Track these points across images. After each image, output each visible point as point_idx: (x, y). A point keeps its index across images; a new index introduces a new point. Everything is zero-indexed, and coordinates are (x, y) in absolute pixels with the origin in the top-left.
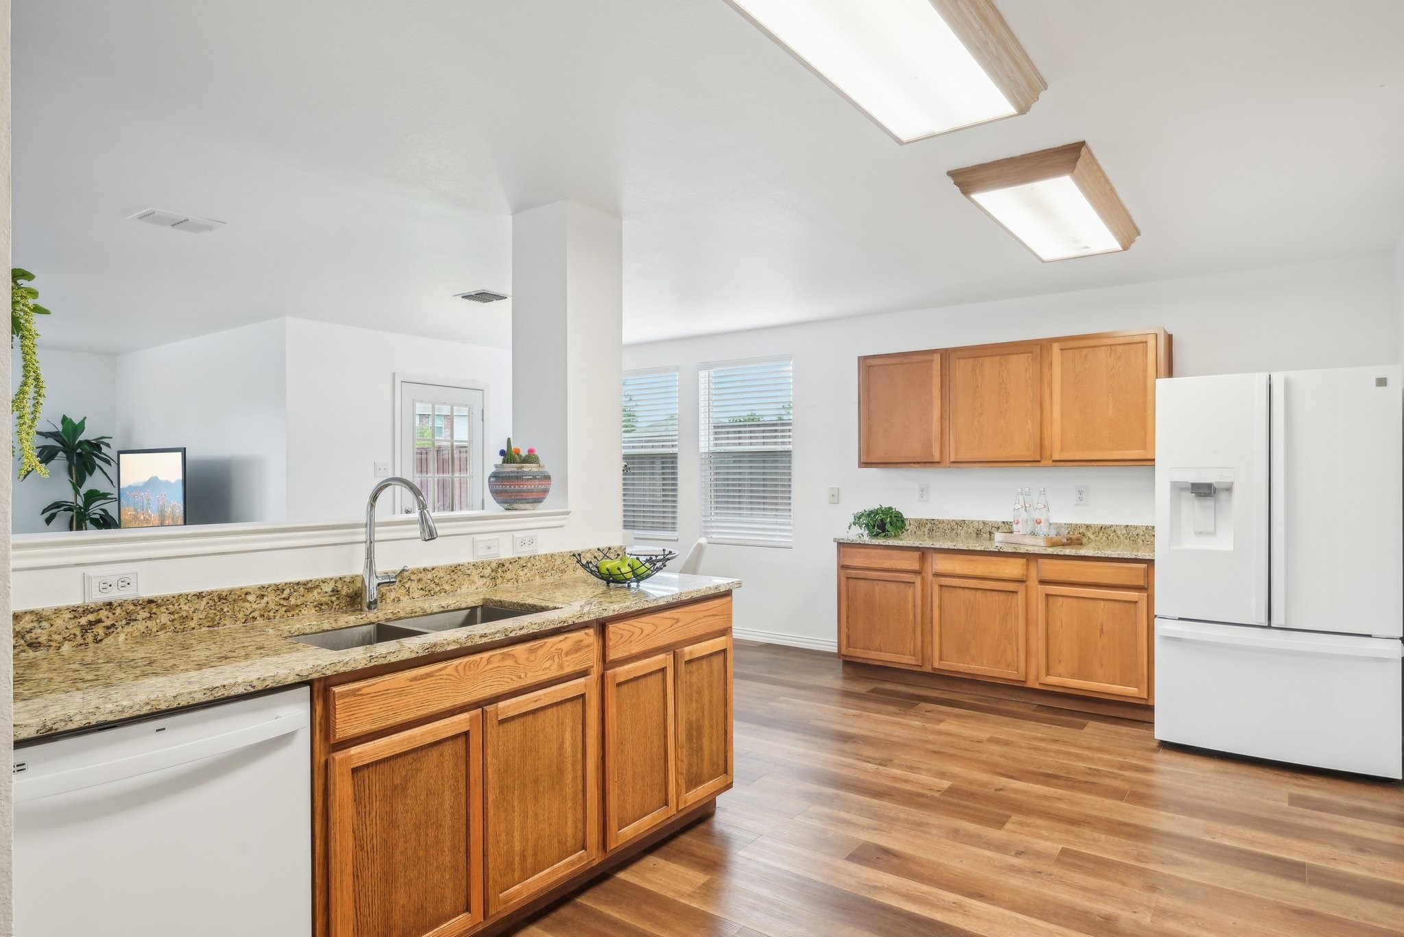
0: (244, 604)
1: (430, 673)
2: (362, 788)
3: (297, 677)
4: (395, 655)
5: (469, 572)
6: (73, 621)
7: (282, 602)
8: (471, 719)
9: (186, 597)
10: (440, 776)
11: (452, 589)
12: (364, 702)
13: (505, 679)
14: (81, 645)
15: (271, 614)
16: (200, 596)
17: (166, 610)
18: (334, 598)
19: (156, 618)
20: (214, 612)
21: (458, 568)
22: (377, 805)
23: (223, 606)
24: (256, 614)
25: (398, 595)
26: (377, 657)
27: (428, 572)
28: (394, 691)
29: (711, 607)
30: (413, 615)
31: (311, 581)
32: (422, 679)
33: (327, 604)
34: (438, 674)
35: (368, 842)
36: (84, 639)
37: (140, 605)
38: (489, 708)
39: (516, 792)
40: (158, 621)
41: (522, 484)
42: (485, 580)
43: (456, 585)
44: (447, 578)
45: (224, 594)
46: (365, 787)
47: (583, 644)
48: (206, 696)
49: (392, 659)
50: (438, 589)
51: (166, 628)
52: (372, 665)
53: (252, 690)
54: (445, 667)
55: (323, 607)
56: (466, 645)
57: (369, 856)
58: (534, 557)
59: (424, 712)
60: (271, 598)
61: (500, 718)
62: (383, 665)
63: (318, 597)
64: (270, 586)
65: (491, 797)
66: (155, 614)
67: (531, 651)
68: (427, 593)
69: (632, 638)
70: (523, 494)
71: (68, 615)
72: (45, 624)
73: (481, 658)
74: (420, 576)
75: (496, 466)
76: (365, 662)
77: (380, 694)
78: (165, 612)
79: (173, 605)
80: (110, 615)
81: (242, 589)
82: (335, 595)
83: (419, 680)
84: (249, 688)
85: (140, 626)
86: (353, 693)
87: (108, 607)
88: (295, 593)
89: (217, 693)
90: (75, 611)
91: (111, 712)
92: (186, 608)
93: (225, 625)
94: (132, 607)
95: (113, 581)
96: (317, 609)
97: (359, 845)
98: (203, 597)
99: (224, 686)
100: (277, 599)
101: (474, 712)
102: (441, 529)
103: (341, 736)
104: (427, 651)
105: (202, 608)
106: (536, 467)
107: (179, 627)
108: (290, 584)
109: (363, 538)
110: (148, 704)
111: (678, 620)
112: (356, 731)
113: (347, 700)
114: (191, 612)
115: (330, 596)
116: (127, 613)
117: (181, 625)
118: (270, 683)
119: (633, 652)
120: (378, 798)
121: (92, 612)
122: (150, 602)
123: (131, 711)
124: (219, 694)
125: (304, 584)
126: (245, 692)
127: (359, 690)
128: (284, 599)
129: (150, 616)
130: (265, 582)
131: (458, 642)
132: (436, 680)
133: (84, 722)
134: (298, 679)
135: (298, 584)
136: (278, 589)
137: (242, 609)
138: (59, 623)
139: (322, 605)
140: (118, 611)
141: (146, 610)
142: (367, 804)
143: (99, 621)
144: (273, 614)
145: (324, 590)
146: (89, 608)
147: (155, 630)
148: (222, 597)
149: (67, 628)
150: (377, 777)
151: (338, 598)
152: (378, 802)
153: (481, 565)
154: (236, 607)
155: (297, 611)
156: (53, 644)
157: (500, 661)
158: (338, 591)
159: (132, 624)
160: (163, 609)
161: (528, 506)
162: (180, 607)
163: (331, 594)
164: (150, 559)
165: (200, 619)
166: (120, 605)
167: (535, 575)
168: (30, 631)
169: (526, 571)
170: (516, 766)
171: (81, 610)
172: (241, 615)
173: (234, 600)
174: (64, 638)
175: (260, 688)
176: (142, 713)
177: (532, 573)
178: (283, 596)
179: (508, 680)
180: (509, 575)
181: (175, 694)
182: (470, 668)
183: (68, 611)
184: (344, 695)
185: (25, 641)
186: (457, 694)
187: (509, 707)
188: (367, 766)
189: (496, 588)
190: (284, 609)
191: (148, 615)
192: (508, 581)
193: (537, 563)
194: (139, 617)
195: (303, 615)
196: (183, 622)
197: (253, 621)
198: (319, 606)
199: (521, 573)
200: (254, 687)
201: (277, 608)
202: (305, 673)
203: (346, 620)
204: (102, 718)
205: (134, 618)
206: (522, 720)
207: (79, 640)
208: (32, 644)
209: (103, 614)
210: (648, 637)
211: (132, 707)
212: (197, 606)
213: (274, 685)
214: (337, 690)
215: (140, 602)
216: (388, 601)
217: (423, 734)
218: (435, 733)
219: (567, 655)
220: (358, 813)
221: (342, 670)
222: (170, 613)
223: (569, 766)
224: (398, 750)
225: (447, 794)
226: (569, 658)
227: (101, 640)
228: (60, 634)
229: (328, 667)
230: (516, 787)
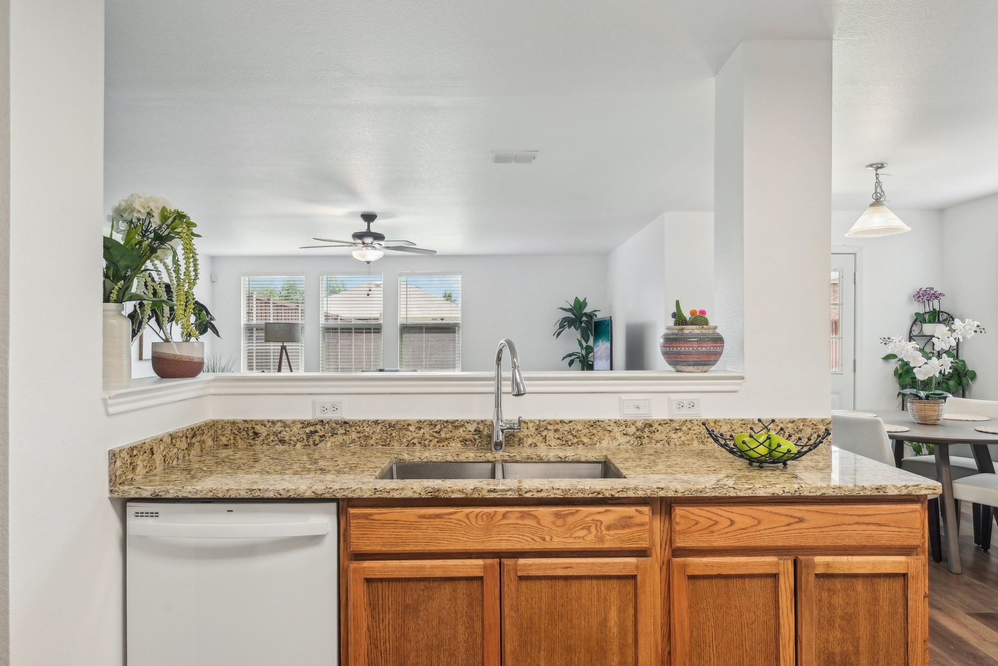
0: (407, 433)
1: (439, 515)
2: (376, 597)
3: (313, 494)
4: (398, 492)
5: (609, 428)
6: (302, 430)
7: (435, 434)
8: (485, 567)
9: (367, 422)
10: (453, 610)
11: (591, 442)
12: (375, 526)
13: (525, 538)
14: (306, 445)
15: (427, 442)
16: (376, 422)
17: (355, 430)
18: (476, 437)
19: (349, 435)
20: (386, 435)
21: (597, 423)
22: (389, 616)
23: (392, 432)
24: (415, 441)
25: (535, 441)
26: (381, 491)
27: (565, 424)
28: (403, 523)
29: (870, 513)
30: (529, 460)
31: (457, 420)
32: (431, 518)
33: (471, 441)
34: (447, 517)
35: (382, 644)
36: (308, 442)
37: (339, 424)
38: (506, 562)
39: (542, 653)
40: (350, 437)
41: (679, 347)
42: (628, 438)
43: (595, 439)
44: (586, 431)
45: (393, 423)
46: (378, 598)
47: (632, 521)
48: (247, 494)
49: (396, 495)
50: (575, 440)
51: (355, 442)
52: (377, 496)
53: (279, 496)
54: (455, 513)
55: (467, 443)
56: (473, 496)
57: (383, 656)
58: (690, 421)
59: (432, 548)
60: (426, 430)
61: (520, 574)
62: (386, 499)
63: (463, 434)
64: (425, 421)
65: (508, 648)
66: (348, 431)
67: (557, 515)
68: (564, 443)
69: (715, 528)
70: (682, 356)
71: (299, 426)
72: (287, 429)
73: (496, 511)
74: (557, 427)
75: (668, 328)
76: (370, 493)
77: (389, 522)
78: (354, 431)
79: (360, 427)
80: (322, 428)
81: (405, 421)
82: (477, 434)
83: (427, 518)
84: (277, 495)
85: (339, 438)
86: (366, 516)
87: (321, 423)
88: (444, 429)
89: (255, 493)
90: (303, 423)
91: (190, 492)
92: (367, 430)
93: (393, 446)
94: (334, 425)
95: (328, 406)
96: (462, 443)
97: (373, 642)
98: (379, 424)
99: (260, 490)
100: (431, 432)
101: (489, 561)
102: (528, 387)
103: (355, 549)
104: (430, 494)
105: (378, 431)
106: (699, 329)
107: (363, 443)
108: (441, 421)
109: (493, 389)
110: (211, 491)
111: (801, 520)
112: (368, 548)
113: (360, 521)
114: (370, 433)
115: (473, 434)
116: (332, 429)
117: (364, 441)
118: (292, 494)
119: (715, 544)
120: (391, 610)
121: (312, 425)
122: (345, 423)
123: (201, 494)
124: (257, 494)
125: (452, 423)
126: (274, 497)
127: (371, 515)
128: (436, 432)
129: (346, 433)
130: (423, 418)
131: (463, 492)
132: (445, 522)
133: (176, 495)
134: (313, 496)
135: (447, 422)
136: (432, 424)
137: (405, 436)
138: (295, 429)
139: (466, 440)
140: (327, 427)
141: (343, 428)
142: (381, 612)
143: (316, 432)
144: (428, 443)
145: (468, 429)
146: (311, 422)
147: (348, 442)
148: (391, 426)
149: (299, 434)
150: (390, 592)
151: (480, 437)
152: (391, 613)
153: (623, 423)
154: (401, 434)
155: (446, 443)
156: (291, 442)
157: (517, 518)
158: (480, 431)
159: (335, 436)
160: (353, 429)
161: (691, 368)
162: (364, 428)
163: (474, 433)
164: (350, 394)
165: (377, 439)
166: (328, 423)
167: (692, 440)
168: (280, 433)
169: (680, 434)
170: (543, 627)
171: (306, 423)
172: (405, 440)
173: (400, 429)
174: (297, 440)
175: (285, 497)
176: (208, 497)
177: (689, 437)
178: (435, 430)
179: (529, 539)
180: (657, 436)
181: (227, 488)
182: (483, 519)
183: (299, 423)
184: (357, 516)
185: (278, 438)
186: (467, 540)
187: (530, 565)
188: (381, 580)
189: (641, 446)
190: (436, 440)
191: (344, 432)
192: (657, 442)
193: (695, 428)
194: (339, 432)
195: (451, 446)
196: (366, 440)
197: (413, 446)
198: (464, 441)
199: (674, 436)
200: (280, 495)
201: (431, 438)
202: (320, 492)
203: (466, 456)
204: (185, 495)
205: (336, 432)
206: (550, 582)
207: (305, 442)
208: (281, 440)
209: (318, 427)
210: (742, 531)
211: (201, 492)
212: (375, 430)
213: (295, 496)
214: (352, 511)
215: (339, 422)
216: (525, 445)
217: (433, 567)
218: (446, 570)
219: (608, 528)
220: (373, 617)
221: (350, 495)
222: (357, 432)
223: (615, 647)
224: (407, 575)
225: (461, 629)
226: (612, 532)
227: (317, 444)
228: (295, 437)
229: (338, 491)
230: (543, 647)
